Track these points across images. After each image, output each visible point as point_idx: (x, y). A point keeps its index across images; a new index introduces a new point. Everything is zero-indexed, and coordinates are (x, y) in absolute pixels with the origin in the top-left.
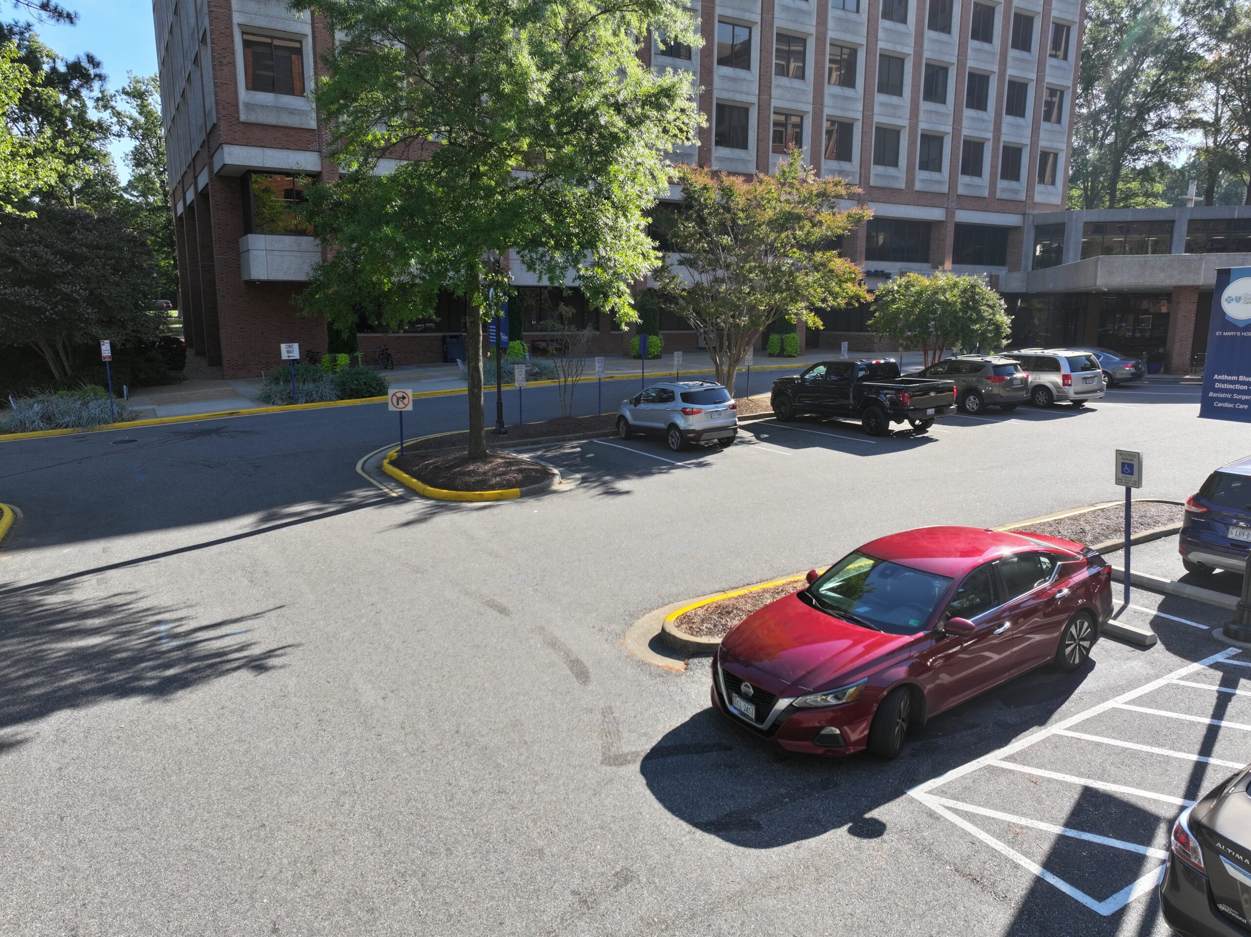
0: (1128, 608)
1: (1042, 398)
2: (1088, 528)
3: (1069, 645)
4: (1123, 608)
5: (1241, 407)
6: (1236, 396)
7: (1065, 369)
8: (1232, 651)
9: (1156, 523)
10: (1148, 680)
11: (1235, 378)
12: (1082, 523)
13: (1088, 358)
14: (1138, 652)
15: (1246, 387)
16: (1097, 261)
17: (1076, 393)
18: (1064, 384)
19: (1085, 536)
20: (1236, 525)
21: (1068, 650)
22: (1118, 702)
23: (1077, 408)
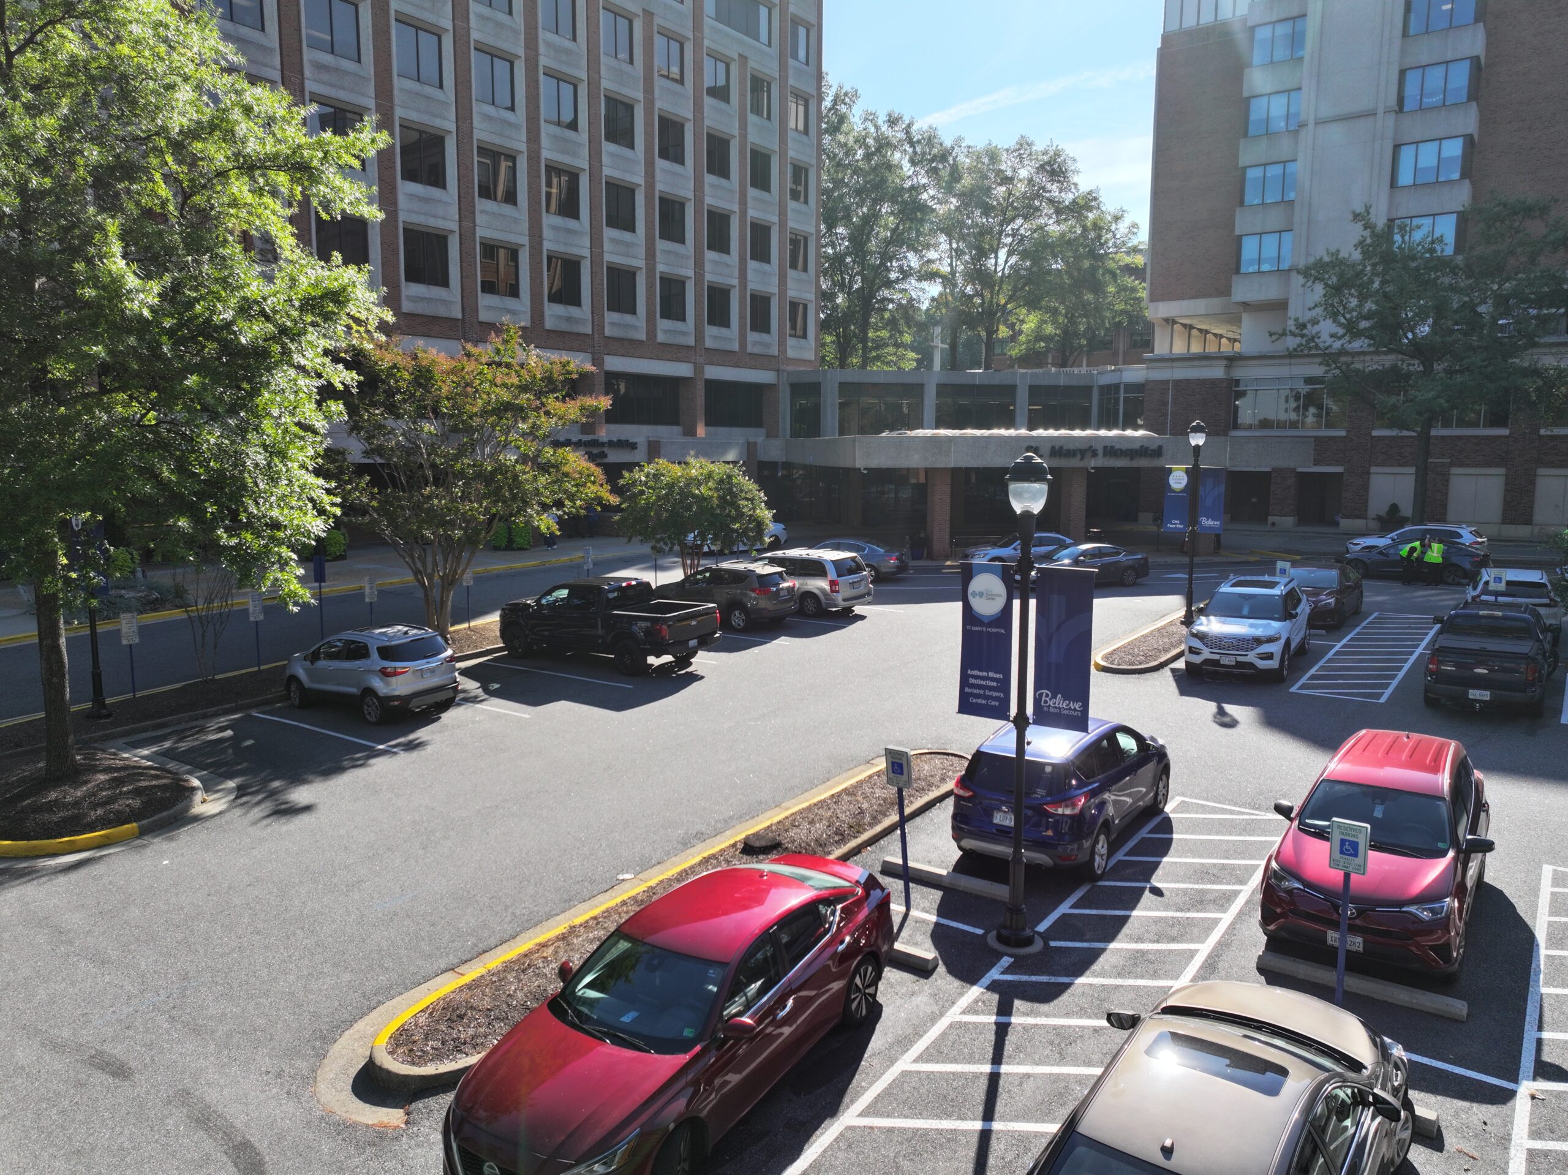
0: (910, 917)
1: (810, 606)
2: (865, 806)
3: (855, 999)
4: (906, 916)
5: (993, 703)
6: (988, 693)
7: (832, 574)
8: (1006, 961)
9: (930, 785)
10: (934, 1019)
11: (985, 674)
12: (859, 798)
13: (853, 559)
14: (922, 981)
15: (995, 684)
16: (854, 440)
17: (844, 600)
18: (832, 591)
19: (863, 818)
20: (999, 810)
21: (854, 1005)
22: (906, 1063)
23: (847, 617)
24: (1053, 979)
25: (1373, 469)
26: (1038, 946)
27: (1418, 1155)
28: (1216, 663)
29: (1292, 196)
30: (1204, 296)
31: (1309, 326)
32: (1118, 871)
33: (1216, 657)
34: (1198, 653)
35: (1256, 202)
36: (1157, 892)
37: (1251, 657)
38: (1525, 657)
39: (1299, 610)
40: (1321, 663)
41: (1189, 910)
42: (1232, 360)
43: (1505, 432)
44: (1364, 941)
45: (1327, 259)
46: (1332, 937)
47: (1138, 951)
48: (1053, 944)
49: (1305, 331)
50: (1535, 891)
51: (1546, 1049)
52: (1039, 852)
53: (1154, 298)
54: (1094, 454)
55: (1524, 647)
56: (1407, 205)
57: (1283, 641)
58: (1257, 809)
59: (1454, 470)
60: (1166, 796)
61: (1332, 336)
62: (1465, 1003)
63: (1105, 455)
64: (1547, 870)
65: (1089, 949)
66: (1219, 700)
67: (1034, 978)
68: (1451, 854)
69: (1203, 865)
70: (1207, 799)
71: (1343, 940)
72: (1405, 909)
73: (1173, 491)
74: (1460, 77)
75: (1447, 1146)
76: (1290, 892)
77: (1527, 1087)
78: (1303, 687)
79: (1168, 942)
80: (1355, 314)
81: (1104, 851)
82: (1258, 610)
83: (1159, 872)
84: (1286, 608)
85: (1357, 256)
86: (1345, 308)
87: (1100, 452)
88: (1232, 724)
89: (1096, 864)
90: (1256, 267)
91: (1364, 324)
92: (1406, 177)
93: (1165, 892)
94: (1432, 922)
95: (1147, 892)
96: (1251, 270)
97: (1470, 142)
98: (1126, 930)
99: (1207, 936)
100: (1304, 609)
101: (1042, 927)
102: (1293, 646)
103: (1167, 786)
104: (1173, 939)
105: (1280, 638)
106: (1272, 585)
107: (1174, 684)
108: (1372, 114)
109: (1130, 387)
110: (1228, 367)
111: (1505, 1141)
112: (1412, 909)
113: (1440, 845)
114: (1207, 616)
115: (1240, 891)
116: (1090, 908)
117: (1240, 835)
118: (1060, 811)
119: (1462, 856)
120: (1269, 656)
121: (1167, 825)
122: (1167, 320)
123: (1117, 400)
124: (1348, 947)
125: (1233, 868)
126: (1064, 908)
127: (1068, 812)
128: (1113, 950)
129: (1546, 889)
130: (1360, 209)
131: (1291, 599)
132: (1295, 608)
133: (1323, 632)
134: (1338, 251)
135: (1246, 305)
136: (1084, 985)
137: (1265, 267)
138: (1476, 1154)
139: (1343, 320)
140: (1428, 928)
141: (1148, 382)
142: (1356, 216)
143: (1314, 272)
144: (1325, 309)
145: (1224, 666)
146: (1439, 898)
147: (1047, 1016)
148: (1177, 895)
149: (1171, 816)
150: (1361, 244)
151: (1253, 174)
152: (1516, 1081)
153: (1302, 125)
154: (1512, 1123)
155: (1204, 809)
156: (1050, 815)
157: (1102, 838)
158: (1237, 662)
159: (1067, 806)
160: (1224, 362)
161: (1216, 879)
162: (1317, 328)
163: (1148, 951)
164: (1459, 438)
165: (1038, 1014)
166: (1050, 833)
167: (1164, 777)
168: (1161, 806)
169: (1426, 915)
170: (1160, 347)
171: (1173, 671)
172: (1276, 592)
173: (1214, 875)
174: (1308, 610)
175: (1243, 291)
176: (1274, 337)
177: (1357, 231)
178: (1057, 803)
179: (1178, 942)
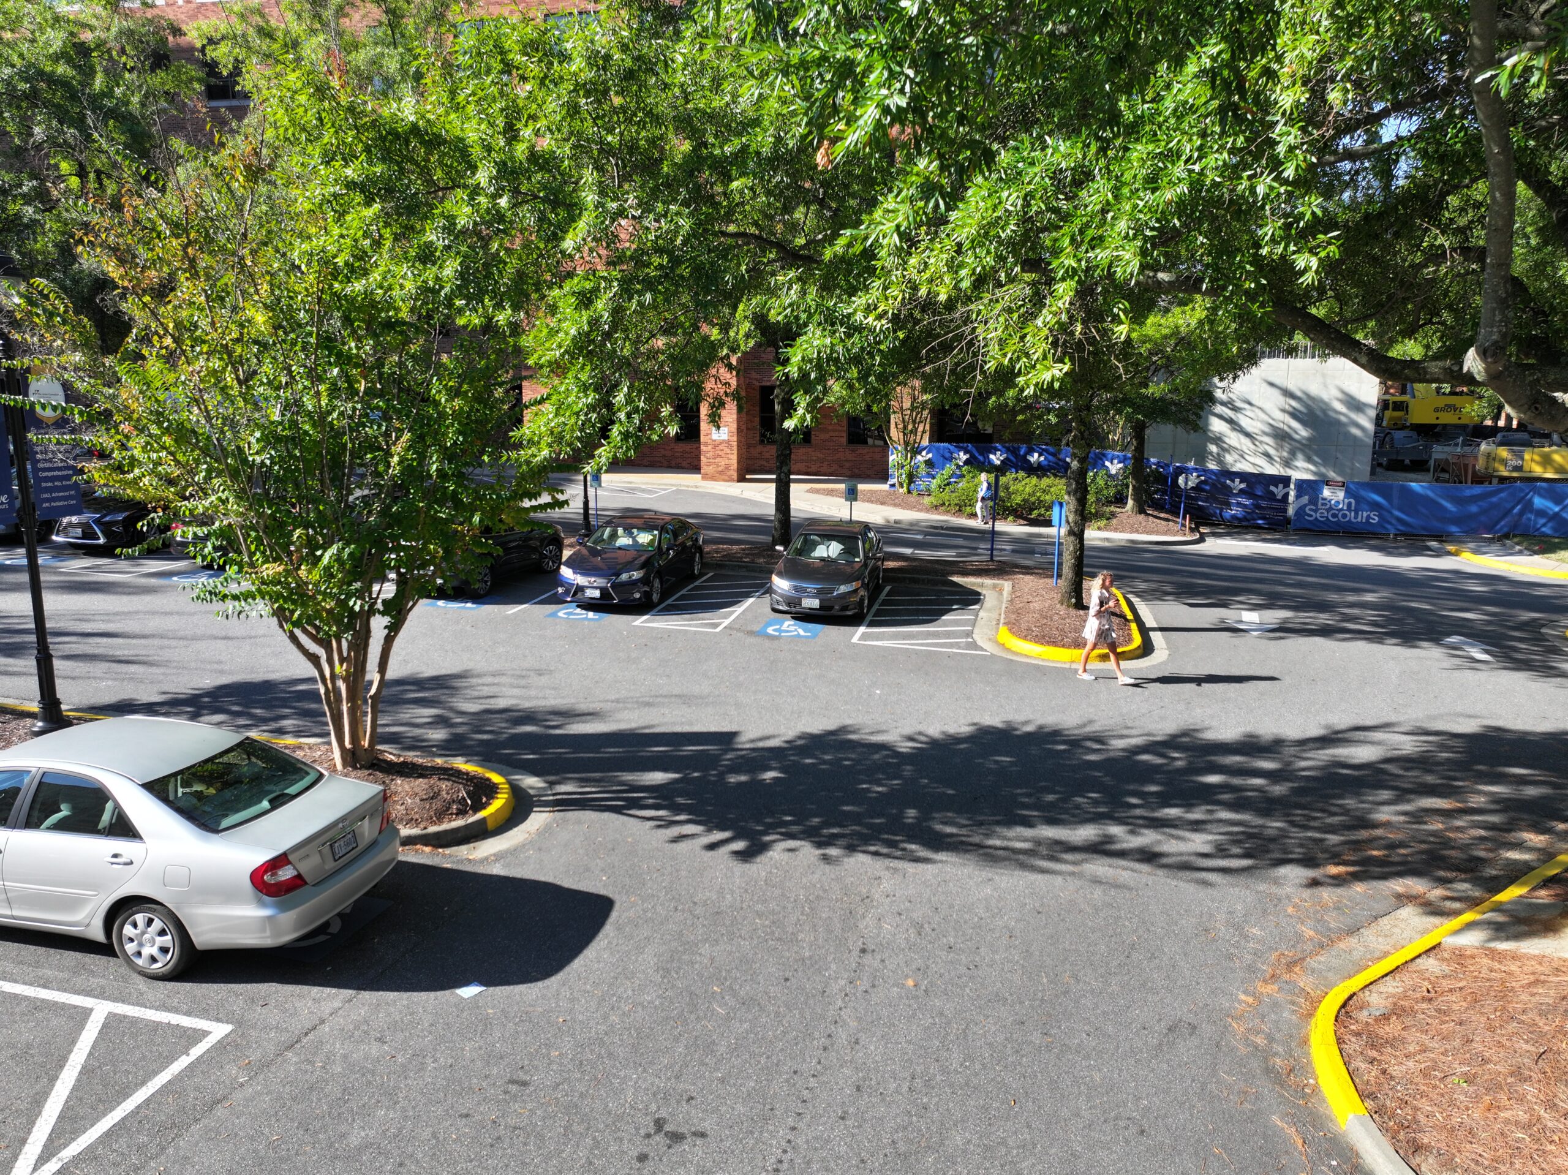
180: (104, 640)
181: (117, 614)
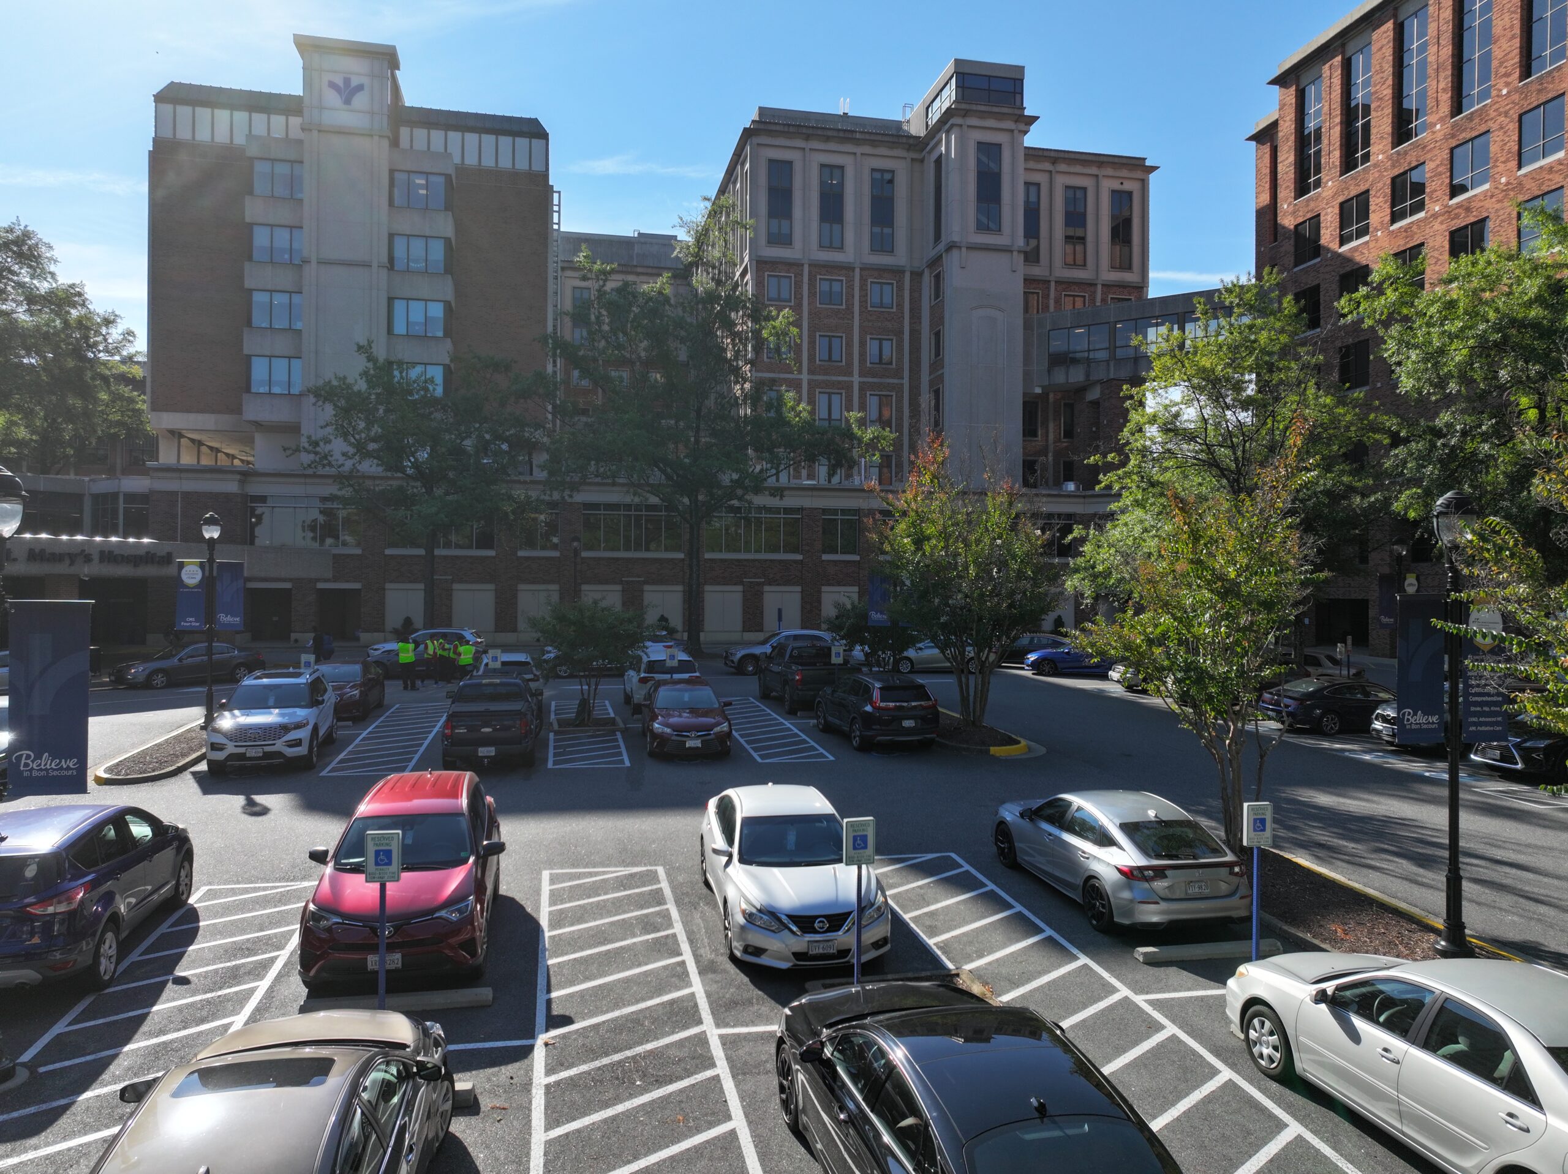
24: (44, 1107)
25: (388, 586)
26: (22, 1075)
27: (459, 1127)
28: (241, 757)
29: (299, 325)
30: (213, 412)
31: (321, 444)
32: (130, 974)
33: (242, 750)
34: (221, 749)
35: (263, 325)
36: (184, 981)
37: (279, 746)
38: (518, 713)
39: (326, 697)
40: (350, 748)
41: (221, 988)
42: (246, 475)
43: (491, 553)
44: (403, 957)
45: (335, 383)
46: (372, 961)
47: (159, 1045)
48: (42, 1070)
49: (318, 449)
50: (538, 892)
51: (554, 1006)
52: (23, 968)
53: (155, 407)
54: (88, 559)
55: (517, 706)
56: (405, 351)
57: (310, 727)
58: (292, 881)
59: (456, 586)
60: (189, 886)
61: (344, 454)
62: (490, 989)
63: (102, 560)
64: (546, 875)
65: (94, 1060)
66: (247, 793)
67: (15, 1114)
68: (472, 860)
69: (234, 942)
70: (238, 882)
71: (382, 961)
72: (437, 915)
73: (186, 587)
74: (437, 251)
75: (483, 1108)
76: (329, 930)
77: (542, 1038)
78: (333, 770)
79: (197, 1025)
80: (363, 435)
81: (113, 952)
82: (283, 699)
83: (184, 961)
84: (314, 694)
85: (362, 385)
86: (354, 429)
87: (96, 557)
88: (264, 811)
89: (102, 969)
90: (267, 388)
91: (372, 446)
92: (400, 328)
93: (193, 979)
94: (460, 921)
95: (170, 985)
96: (262, 390)
97: (448, 306)
98: (144, 1028)
99: (242, 1008)
100: (330, 698)
101: (26, 1057)
102: (321, 733)
103: (190, 876)
104: (203, 1021)
105: (308, 724)
106: (298, 675)
107: (196, 785)
108: (367, 265)
109: (131, 497)
110: (242, 483)
111: (527, 1087)
112: (443, 913)
113: (463, 854)
114: (230, 710)
115: (276, 958)
116: (95, 1019)
117: (275, 906)
118: (51, 910)
119: (481, 861)
120: (298, 743)
121: (193, 915)
122: (172, 432)
123: (115, 512)
124: (388, 967)
125: (269, 937)
126: (60, 1028)
127: (62, 908)
128: (127, 1053)
129: (546, 888)
130: (363, 342)
131: (316, 688)
132: (322, 696)
133: (350, 723)
134: (345, 378)
135: (258, 425)
136: (88, 1100)
137: (276, 390)
138: (506, 1105)
139: (353, 440)
140: (456, 928)
141: (152, 492)
142: (360, 348)
143: (324, 393)
144: (336, 429)
145: (251, 759)
146: (464, 898)
147: (35, 1149)
148: (205, 977)
149: (196, 906)
150: (365, 374)
151: (259, 298)
152: (533, 1036)
153: (306, 261)
154: (532, 1070)
155: (233, 892)
156: (36, 917)
157: (110, 936)
158: (264, 753)
159: (59, 902)
160: (238, 477)
161: (251, 952)
162: (328, 447)
163: (172, 1041)
164: (457, 557)
165: (26, 1151)
166: (36, 940)
167: (186, 864)
168: (184, 897)
169: (454, 916)
170: (166, 455)
171: (194, 774)
172: (301, 680)
173: (248, 949)
174: (333, 700)
175: (253, 411)
176: (289, 452)
177: (360, 363)
178: (44, 901)
179: (208, 1022)
180: (1514, 871)
181: (1528, 846)
